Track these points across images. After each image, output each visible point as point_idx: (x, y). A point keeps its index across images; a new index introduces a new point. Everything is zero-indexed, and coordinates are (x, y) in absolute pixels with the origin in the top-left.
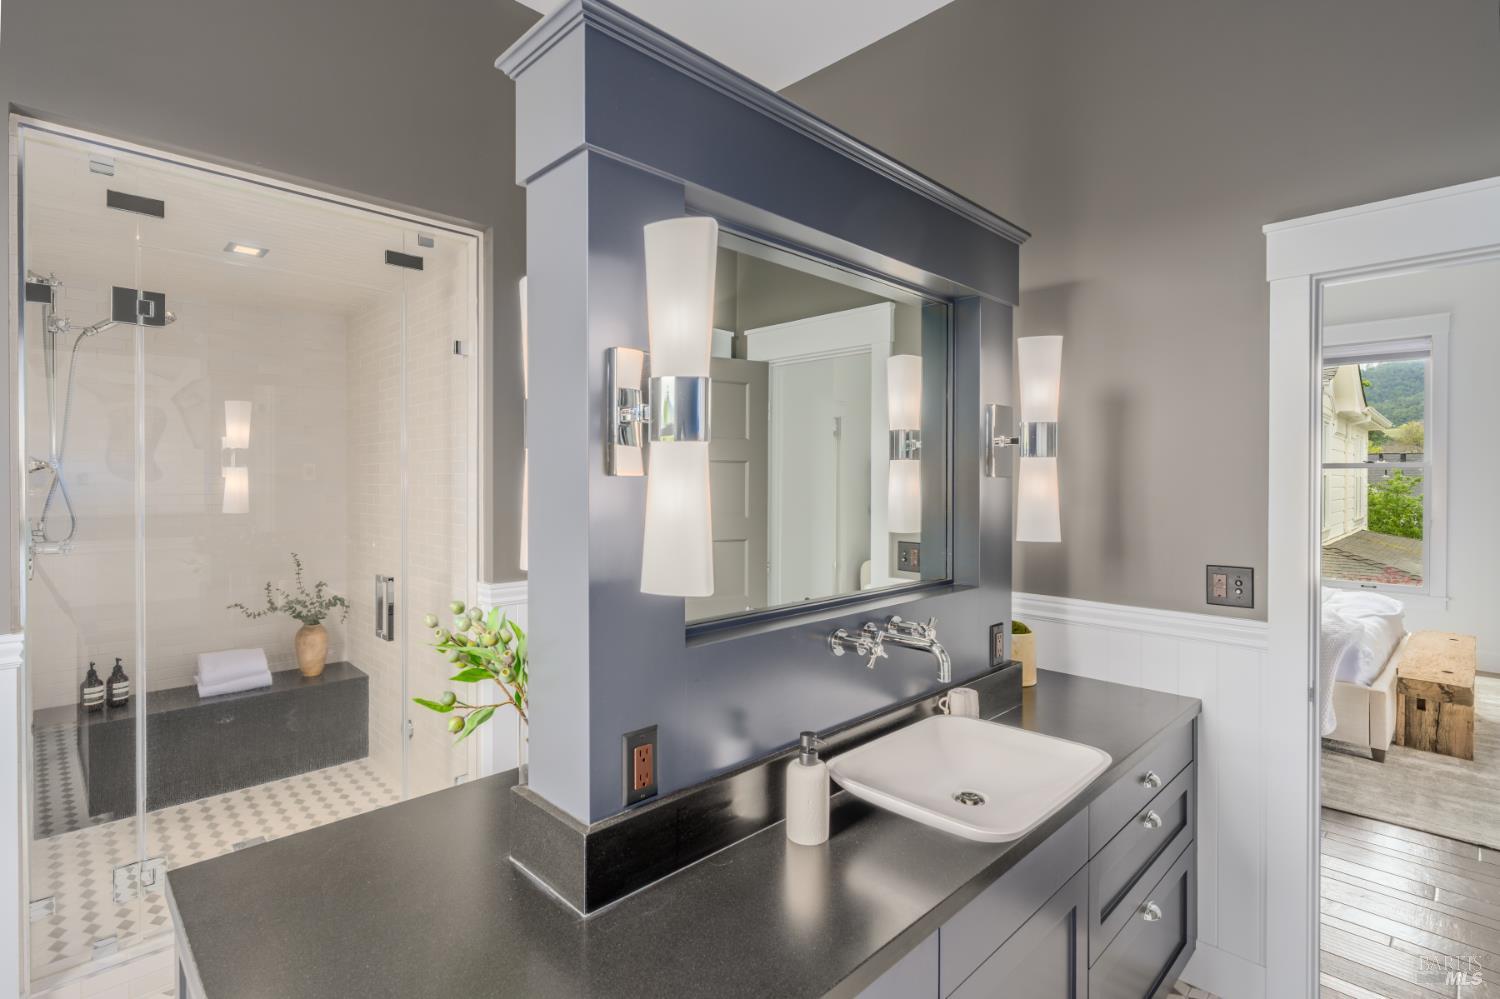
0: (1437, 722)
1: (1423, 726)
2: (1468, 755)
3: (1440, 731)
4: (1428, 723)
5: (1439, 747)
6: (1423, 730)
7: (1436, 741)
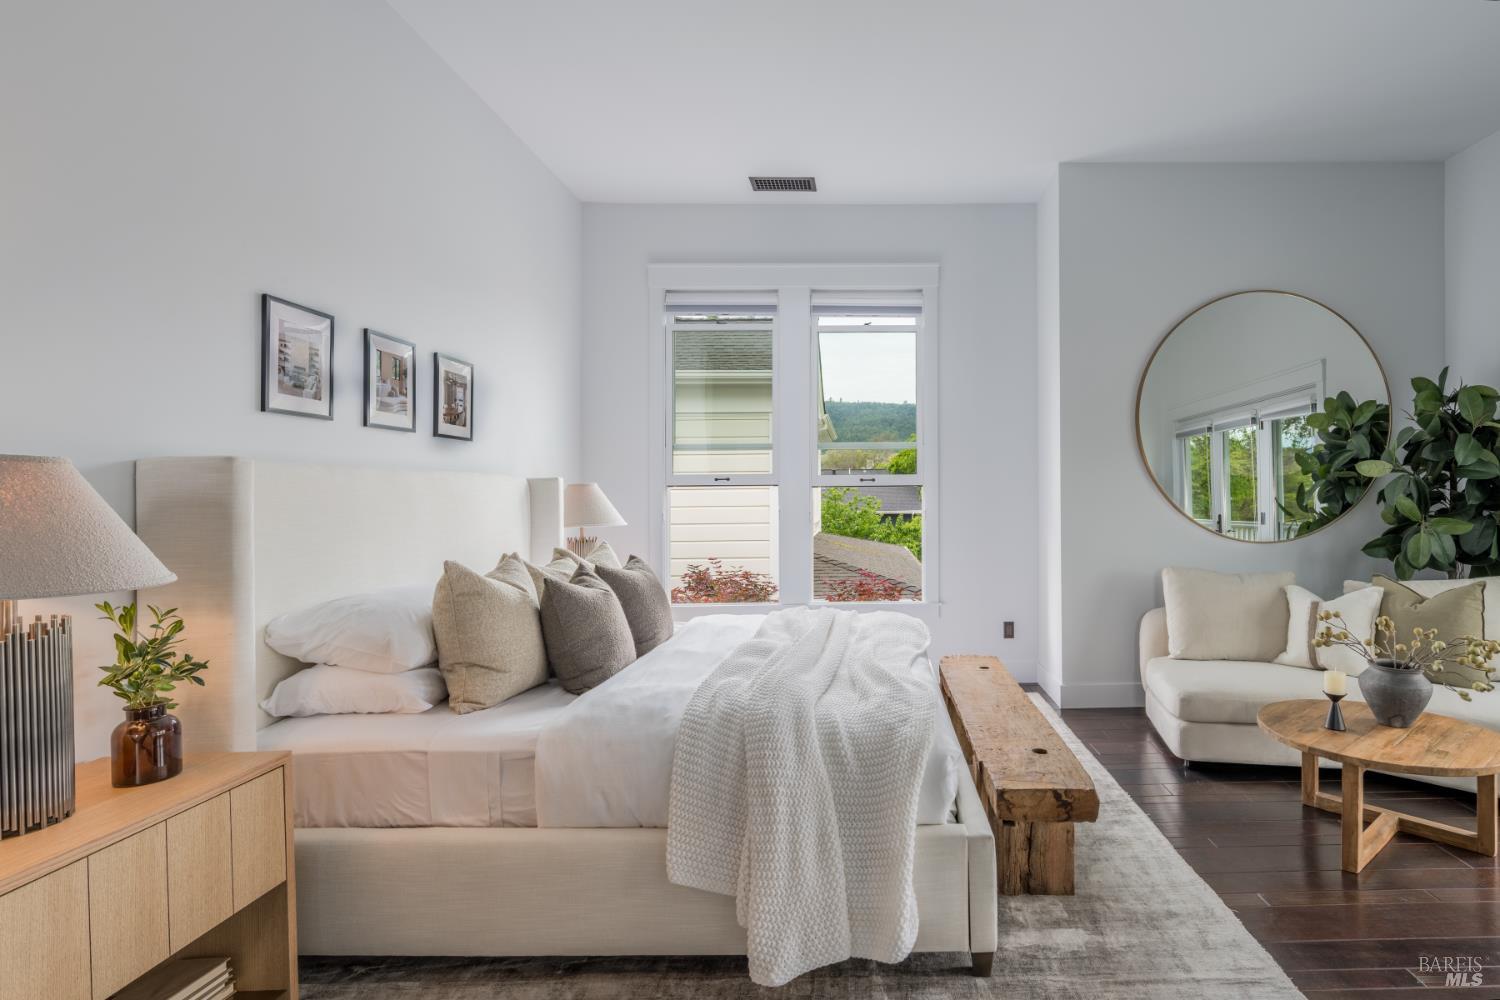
0: (1030, 840)
1: (1013, 854)
2: (1068, 888)
3: (1033, 855)
4: (1018, 846)
5: (1033, 883)
6: (1012, 860)
7: (1029, 874)
